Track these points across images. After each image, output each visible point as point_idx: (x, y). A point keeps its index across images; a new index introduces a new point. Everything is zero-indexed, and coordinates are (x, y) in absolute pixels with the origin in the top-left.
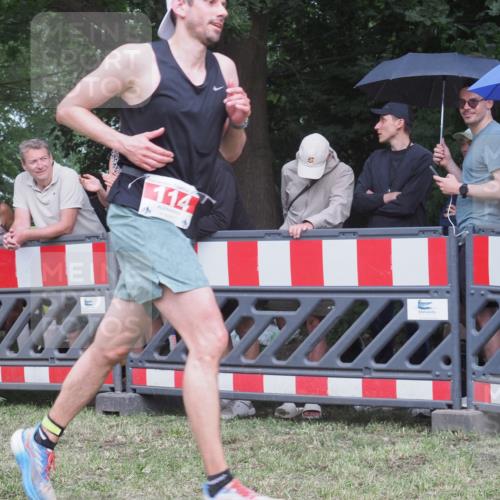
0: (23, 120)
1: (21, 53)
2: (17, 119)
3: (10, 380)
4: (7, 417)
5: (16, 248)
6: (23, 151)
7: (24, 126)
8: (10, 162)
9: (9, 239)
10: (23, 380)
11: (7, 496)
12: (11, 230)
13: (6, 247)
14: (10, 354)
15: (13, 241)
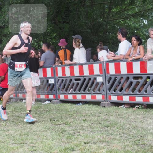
0: (146, 22)
1: (147, 1)
2: (144, 22)
3: (145, 101)
4: (144, 112)
5: (147, 61)
6: (150, 31)
7: (147, 24)
8: (143, 35)
9: (145, 58)
10: (149, 101)
11: (146, 136)
12: (146, 55)
13: (144, 60)
14: (145, 93)
15: (146, 59)
